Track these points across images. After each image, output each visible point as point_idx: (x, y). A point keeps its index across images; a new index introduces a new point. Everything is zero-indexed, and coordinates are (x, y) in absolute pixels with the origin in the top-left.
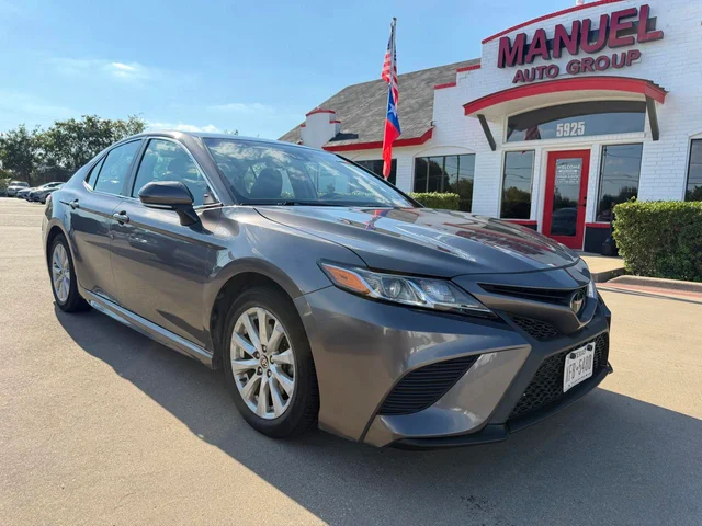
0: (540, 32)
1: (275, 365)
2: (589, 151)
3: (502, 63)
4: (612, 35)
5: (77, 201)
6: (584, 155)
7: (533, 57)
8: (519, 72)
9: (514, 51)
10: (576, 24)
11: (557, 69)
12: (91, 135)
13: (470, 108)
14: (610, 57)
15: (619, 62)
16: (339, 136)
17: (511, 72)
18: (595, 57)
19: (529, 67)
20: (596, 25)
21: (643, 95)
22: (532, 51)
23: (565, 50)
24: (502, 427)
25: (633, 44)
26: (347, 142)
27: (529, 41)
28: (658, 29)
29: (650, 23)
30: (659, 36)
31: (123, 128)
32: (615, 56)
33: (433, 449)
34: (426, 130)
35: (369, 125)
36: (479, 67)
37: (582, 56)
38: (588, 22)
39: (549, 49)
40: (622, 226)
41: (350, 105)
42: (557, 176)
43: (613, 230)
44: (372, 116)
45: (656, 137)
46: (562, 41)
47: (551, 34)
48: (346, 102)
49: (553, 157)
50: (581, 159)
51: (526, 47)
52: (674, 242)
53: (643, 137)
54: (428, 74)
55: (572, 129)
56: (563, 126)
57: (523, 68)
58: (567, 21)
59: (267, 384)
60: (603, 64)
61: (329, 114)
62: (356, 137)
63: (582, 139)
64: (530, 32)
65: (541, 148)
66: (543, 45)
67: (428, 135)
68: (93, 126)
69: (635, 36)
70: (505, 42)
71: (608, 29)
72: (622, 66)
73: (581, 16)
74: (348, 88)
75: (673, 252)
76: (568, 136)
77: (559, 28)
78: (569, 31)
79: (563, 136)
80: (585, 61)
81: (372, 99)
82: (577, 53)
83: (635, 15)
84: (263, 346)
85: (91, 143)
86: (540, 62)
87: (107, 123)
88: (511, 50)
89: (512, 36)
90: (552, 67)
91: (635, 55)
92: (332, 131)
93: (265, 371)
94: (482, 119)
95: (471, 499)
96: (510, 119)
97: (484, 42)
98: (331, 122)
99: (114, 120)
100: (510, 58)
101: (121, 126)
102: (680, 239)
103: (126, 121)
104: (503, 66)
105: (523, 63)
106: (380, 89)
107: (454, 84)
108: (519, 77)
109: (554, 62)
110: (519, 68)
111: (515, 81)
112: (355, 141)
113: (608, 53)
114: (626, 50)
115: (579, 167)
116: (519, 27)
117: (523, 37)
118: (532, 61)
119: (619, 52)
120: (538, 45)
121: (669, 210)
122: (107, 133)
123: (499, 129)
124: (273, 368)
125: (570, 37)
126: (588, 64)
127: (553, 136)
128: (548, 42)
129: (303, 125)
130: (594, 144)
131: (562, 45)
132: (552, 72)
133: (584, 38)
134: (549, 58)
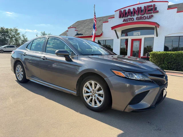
0: (129, 10)
1: (97, 94)
2: (141, 39)
3: (120, 17)
4: (147, 11)
5: (25, 53)
6: (140, 40)
7: (128, 15)
8: (124, 19)
9: (123, 14)
10: (138, 8)
11: (134, 19)
12: (2, 32)
13: (113, 28)
14: (146, 16)
15: (148, 18)
16: (77, 34)
17: (122, 19)
18: (143, 16)
19: (127, 18)
20: (143, 8)
21: (155, 26)
22: (127, 14)
23: (135, 14)
24: (154, 106)
25: (152, 13)
26: (80, 36)
27: (127, 12)
28: (157, 10)
29: (156, 9)
30: (158, 12)
31: (12, 31)
32: (147, 16)
33: (141, 112)
34: (101, 33)
35: (86, 31)
36: (114, 17)
37: (139, 16)
38: (141, 8)
39: (131, 14)
40: (151, 57)
41: (79, 26)
42: (134, 45)
43: (149, 58)
44: (86, 29)
45: (157, 36)
46: (135, 12)
47: (132, 10)
48: (78, 25)
49: (133, 40)
50: (139, 41)
51: (126, 13)
52: (163, 61)
53: (154, 36)
54: (99, 18)
55: (137, 34)
56: (135, 33)
57: (125, 18)
58: (136, 7)
59: (95, 99)
60: (144, 18)
61: (75, 28)
62: (82, 34)
63: (140, 36)
64: (127, 9)
65: (130, 38)
66: (130, 13)
67: (101, 35)
68: (3, 30)
69: (152, 11)
70: (120, 12)
71: (146, 9)
72: (149, 19)
73: (139, 6)
74: (78, 21)
75: (163, 63)
76: (136, 35)
77: (134, 9)
78: (136, 10)
79: (135, 35)
80: (140, 17)
81: (85, 25)
82: (138, 15)
83: (152, 6)
84: (93, 90)
85: (2, 35)
86: (129, 17)
87: (7, 29)
88: (122, 13)
89: (122, 10)
90: (132, 18)
91: (152, 16)
92: (75, 33)
93: (94, 96)
94: (115, 31)
95: (148, 122)
96: (122, 31)
97: (115, 11)
98: (75, 30)
99: (9, 28)
100: (122, 16)
101: (11, 30)
102: (165, 60)
103: (13, 28)
104: (120, 18)
105: (125, 17)
106: (87, 22)
107: (108, 22)
108: (124, 20)
109: (133, 17)
110: (124, 18)
111: (123, 22)
112: (82, 36)
113: (146, 15)
114: (150, 15)
115: (139, 43)
116: (124, 8)
117: (125, 11)
118: (127, 17)
119: (148, 15)
120: (129, 13)
121: (162, 54)
122: (7, 32)
123: (119, 33)
124: (96, 95)
125: (136, 11)
126: (141, 18)
127: (133, 35)
128: (131, 12)
129: (67, 31)
130: (143, 37)
131: (135, 13)
132: (132, 19)
133: (140, 11)
134: (131, 16)
